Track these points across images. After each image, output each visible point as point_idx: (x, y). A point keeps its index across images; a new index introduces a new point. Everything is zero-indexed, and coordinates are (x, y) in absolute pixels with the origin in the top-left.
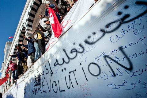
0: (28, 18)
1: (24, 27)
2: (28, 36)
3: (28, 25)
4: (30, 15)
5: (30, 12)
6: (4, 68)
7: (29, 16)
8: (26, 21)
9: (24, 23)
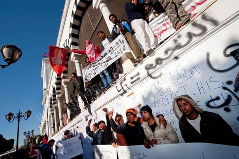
0: (71, 32)
1: (67, 46)
2: (75, 59)
3: (73, 43)
4: (73, 28)
5: (72, 22)
6: (46, 98)
7: (71, 29)
8: (70, 38)
9: (66, 40)
